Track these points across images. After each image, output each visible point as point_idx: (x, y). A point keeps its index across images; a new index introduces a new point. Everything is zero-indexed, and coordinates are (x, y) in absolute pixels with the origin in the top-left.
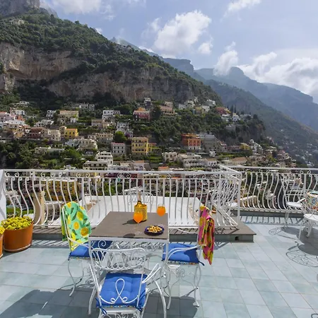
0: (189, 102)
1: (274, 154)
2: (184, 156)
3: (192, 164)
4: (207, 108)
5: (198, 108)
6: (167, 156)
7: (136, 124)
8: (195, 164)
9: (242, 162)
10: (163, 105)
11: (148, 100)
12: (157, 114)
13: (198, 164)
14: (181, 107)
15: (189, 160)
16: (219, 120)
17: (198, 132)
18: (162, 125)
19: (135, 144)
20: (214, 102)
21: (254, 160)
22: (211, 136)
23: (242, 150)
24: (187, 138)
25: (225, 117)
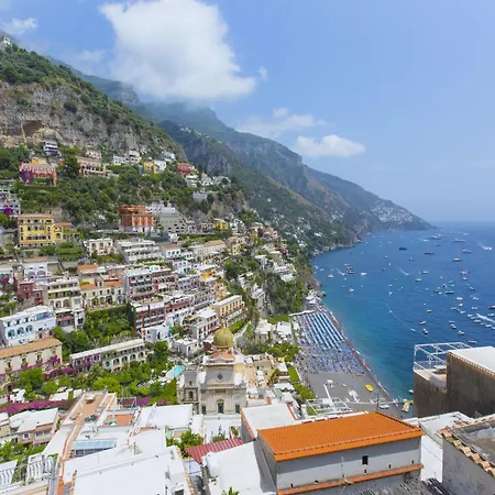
0: (131, 153)
1: (261, 233)
2: (125, 243)
3: (140, 257)
4: (162, 165)
5: (146, 164)
6: (94, 245)
7: (26, 188)
8: (145, 256)
9: (218, 247)
10: (84, 156)
11: (51, 144)
12: (71, 170)
13: (149, 256)
14: (117, 161)
15: (135, 250)
16: (182, 184)
17: (149, 203)
18: (84, 191)
19: (25, 228)
20: (173, 156)
21: (235, 243)
22: (170, 209)
23: (218, 229)
24: (130, 212)
25: (191, 179)
